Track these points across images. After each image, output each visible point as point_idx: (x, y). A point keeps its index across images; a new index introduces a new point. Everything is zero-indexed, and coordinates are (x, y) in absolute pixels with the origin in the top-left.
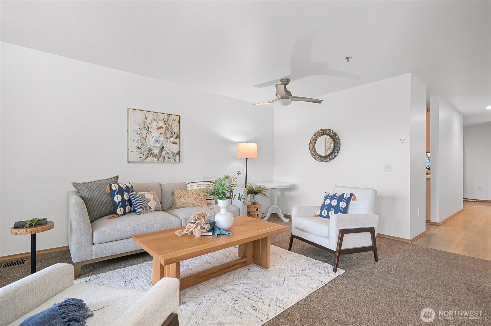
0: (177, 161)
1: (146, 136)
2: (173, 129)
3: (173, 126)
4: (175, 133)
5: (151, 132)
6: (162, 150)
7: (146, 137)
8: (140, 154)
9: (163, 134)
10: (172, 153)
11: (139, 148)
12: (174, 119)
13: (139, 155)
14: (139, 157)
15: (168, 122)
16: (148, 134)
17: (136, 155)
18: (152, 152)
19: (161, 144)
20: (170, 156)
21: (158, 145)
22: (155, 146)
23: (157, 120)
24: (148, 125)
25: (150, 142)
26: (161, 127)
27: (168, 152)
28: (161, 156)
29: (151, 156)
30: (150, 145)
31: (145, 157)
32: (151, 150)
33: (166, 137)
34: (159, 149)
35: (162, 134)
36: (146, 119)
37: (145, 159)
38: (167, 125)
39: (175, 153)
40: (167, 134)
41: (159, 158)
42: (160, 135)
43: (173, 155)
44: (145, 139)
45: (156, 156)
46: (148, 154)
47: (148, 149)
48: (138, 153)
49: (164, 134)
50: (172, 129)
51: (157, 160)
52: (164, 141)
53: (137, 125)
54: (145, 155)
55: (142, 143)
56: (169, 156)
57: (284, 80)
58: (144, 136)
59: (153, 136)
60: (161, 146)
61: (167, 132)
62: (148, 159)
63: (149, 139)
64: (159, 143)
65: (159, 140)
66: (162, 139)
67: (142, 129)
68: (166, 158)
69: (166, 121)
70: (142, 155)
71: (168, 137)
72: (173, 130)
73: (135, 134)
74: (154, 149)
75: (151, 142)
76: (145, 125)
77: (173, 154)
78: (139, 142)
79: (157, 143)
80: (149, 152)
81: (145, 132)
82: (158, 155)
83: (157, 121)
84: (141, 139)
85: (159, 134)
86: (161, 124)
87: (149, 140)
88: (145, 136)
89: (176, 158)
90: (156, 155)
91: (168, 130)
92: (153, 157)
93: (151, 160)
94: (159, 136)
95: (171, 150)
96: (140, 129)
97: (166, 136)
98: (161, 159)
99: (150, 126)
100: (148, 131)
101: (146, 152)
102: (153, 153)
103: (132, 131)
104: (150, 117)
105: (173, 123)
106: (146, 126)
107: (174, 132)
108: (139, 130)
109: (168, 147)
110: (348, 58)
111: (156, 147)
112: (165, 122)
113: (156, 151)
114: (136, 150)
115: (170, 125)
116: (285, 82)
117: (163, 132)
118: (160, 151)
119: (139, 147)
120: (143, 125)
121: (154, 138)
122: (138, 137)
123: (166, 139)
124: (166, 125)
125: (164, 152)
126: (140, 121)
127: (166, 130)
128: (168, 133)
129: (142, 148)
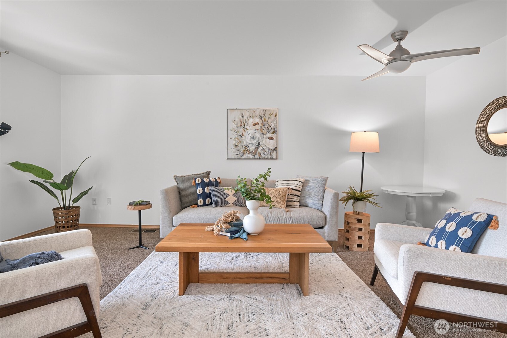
0: (274, 157)
1: (243, 133)
2: (270, 124)
3: (270, 121)
4: (271, 128)
5: (247, 129)
6: (258, 146)
7: (243, 135)
8: (237, 152)
9: (259, 130)
10: (269, 149)
11: (236, 146)
12: (270, 114)
13: (236, 152)
14: (236, 154)
15: (265, 117)
16: (245, 131)
17: (233, 152)
18: (248, 149)
19: (257, 141)
20: (266, 153)
21: (254, 142)
22: (251, 143)
23: (253, 116)
24: (244, 122)
25: (247, 139)
26: (258, 123)
27: (264, 149)
28: (257, 153)
29: (248, 153)
30: (247, 142)
31: (241, 154)
32: (247, 147)
33: (262, 133)
34: (255, 145)
35: (258, 130)
36: (243, 117)
37: (242, 156)
38: (263, 121)
39: (271, 149)
40: (263, 130)
41: (255, 155)
42: (256, 132)
43: (269, 151)
44: (242, 137)
45: (252, 153)
46: (244, 151)
47: (244, 146)
48: (235, 150)
50: (269, 124)
51: (253, 156)
52: (260, 137)
53: (234, 123)
54: (242, 152)
55: (239, 140)
56: (265, 152)
57: (397, 34)
58: (241, 134)
59: (249, 132)
60: (258, 142)
61: (263, 127)
62: (245, 156)
63: (245, 136)
64: (255, 140)
65: (255, 137)
66: (258, 135)
67: (239, 127)
68: (262, 155)
69: (262, 116)
70: (239, 152)
71: (264, 133)
72: (270, 125)
73: (232, 132)
74: (250, 146)
75: (248, 139)
76: (242, 123)
77: (269, 150)
78: (237, 139)
79: (253, 140)
80: (245, 149)
81: (241, 130)
82: (253, 152)
83: (253, 118)
84: (238, 136)
85: (255, 131)
86: (257, 120)
87: (245, 137)
88: (242, 134)
89: (273, 154)
90: (252, 151)
91: (264, 125)
92: (249, 153)
93: (247, 157)
94: (255, 133)
95: (267, 146)
96: (237, 127)
97: (262, 131)
98: (257, 156)
99: (246, 124)
100: (245, 129)
101: (243, 149)
102: (249, 150)
103: (230, 130)
104: (246, 114)
105: (269, 118)
106: (243, 124)
107: (271, 127)
108: (236, 128)
109: (264, 143)
111: (252, 144)
112: (262, 117)
113: (252, 148)
114: (233, 147)
115: (267, 120)
116: (397, 37)
117: (259, 128)
118: (256, 148)
119: (236, 144)
120: (240, 124)
121: (250, 135)
122: (236, 135)
123: (262, 135)
124: (262, 120)
125: (260, 149)
126: (237, 119)
127: (262, 126)
128: (264, 128)
129: (239, 146)
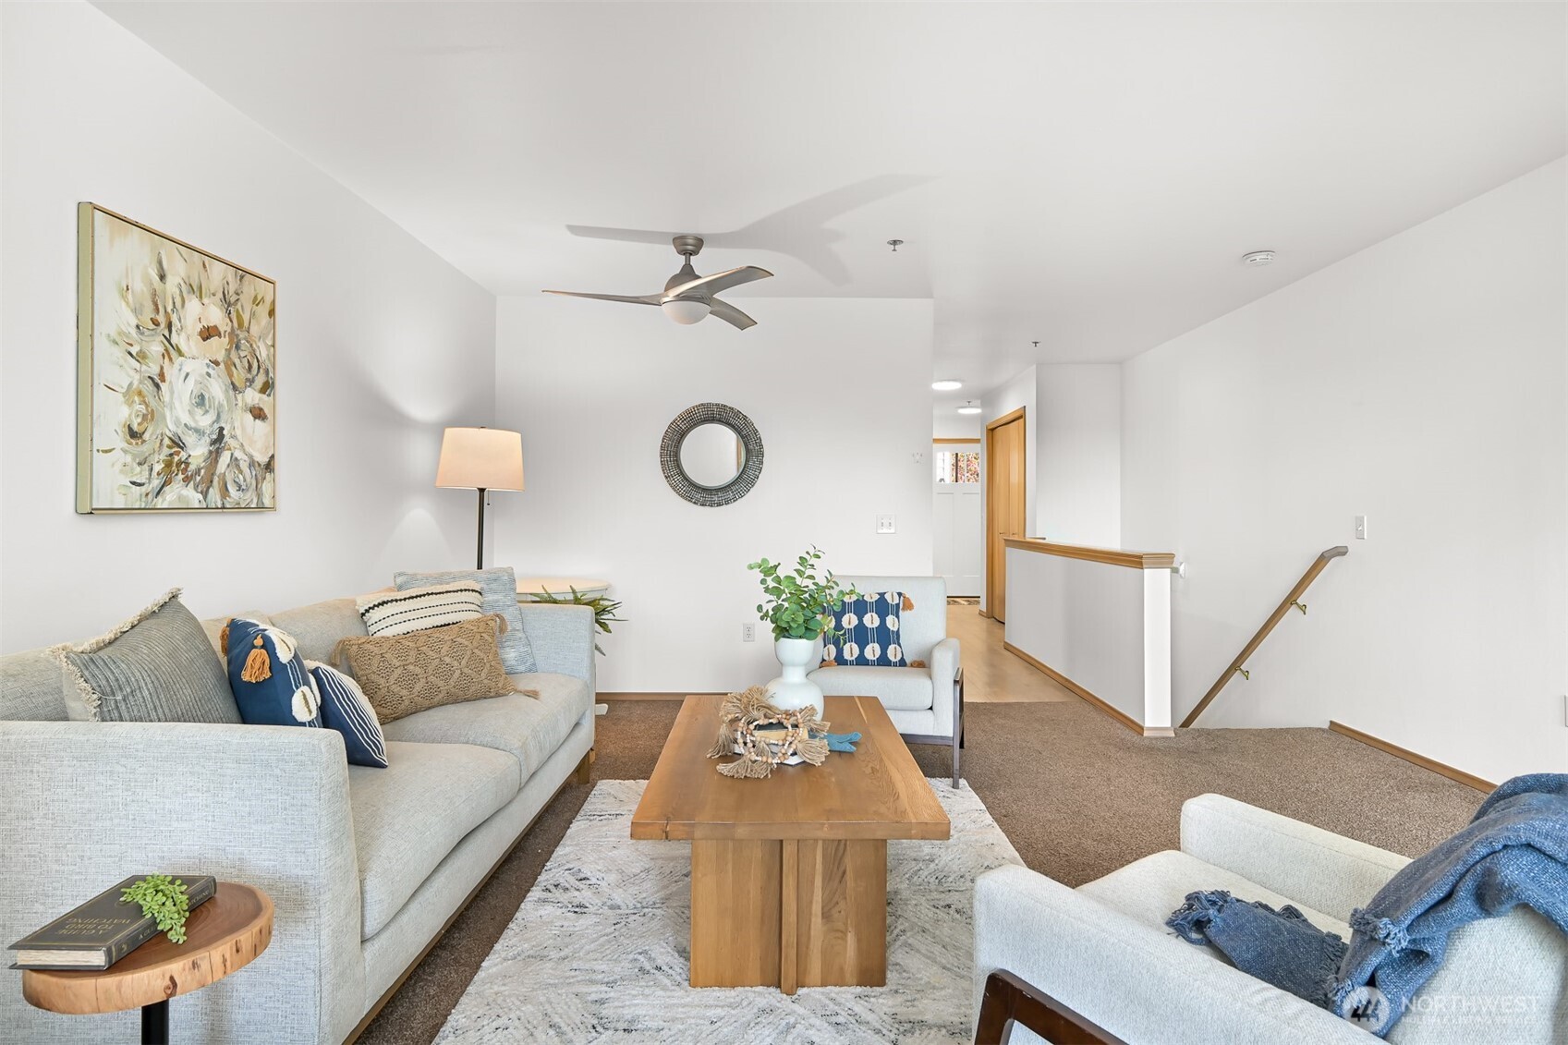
0: (267, 502)
1: (162, 368)
2: (254, 346)
3: (255, 330)
4: (259, 367)
5: (180, 354)
6: (217, 446)
7: (162, 376)
8: (138, 469)
9: (222, 366)
10: (252, 464)
11: (133, 434)
12: (256, 297)
13: (132, 469)
14: (133, 483)
15: (239, 306)
16: (171, 359)
17: (121, 471)
18: (183, 455)
19: (215, 418)
20: (245, 481)
21: (205, 421)
22: (193, 425)
23: (200, 288)
24: (169, 310)
25: (177, 404)
26: (215, 327)
27: (236, 459)
28: (216, 479)
29: (181, 476)
30: (177, 422)
31: (156, 482)
32: (179, 446)
33: (233, 383)
34: (208, 441)
35: (217, 363)
36: (162, 277)
37: (158, 493)
38: (236, 325)
39: (259, 465)
40: (233, 368)
41: (208, 488)
42: (211, 371)
43: (254, 473)
44: (157, 386)
45: (198, 478)
46: (168, 464)
47: (167, 441)
48: (129, 459)
49: (226, 364)
50: (251, 345)
51: (200, 497)
52: (225, 402)
53: (127, 303)
54: (159, 474)
55: (147, 406)
56: (241, 477)
58: (154, 370)
59: (186, 369)
60: (216, 426)
61: (234, 355)
62: (170, 497)
63: (171, 382)
64: (207, 412)
65: (207, 397)
66: (217, 390)
67: (147, 333)
68: (232, 489)
69: (233, 300)
70: (146, 473)
71: (237, 384)
72: (254, 350)
73: (118, 353)
74: (189, 439)
75: (181, 402)
76: (157, 310)
77: (252, 468)
78: (136, 398)
79: (199, 411)
80: (171, 455)
81: (156, 348)
82: (203, 471)
83: (201, 297)
84: (141, 382)
85: (208, 366)
86: (216, 316)
87: (172, 392)
88: (157, 370)
89: (264, 485)
90: (198, 471)
91: (238, 347)
92: (187, 480)
93: (180, 497)
94: (209, 375)
95: (247, 448)
96: (138, 327)
97: (230, 375)
98: (214, 495)
99: (174, 319)
100: (172, 350)
101: (162, 457)
102: (187, 464)
103: (109, 336)
104: (178, 269)
105: (253, 314)
106: (161, 318)
107: (258, 361)
108: (133, 331)
109: (238, 432)
110: (895, 242)
111: (197, 431)
112: (229, 305)
113: (197, 452)
114: (119, 441)
115: (246, 324)
117: (220, 357)
118: (211, 452)
119: (135, 428)
120: (148, 313)
121: (191, 380)
122: (132, 373)
123: (231, 392)
124: (231, 321)
125: (225, 459)
126: (138, 286)
127: (231, 347)
128: (237, 361)
129: (146, 436)
